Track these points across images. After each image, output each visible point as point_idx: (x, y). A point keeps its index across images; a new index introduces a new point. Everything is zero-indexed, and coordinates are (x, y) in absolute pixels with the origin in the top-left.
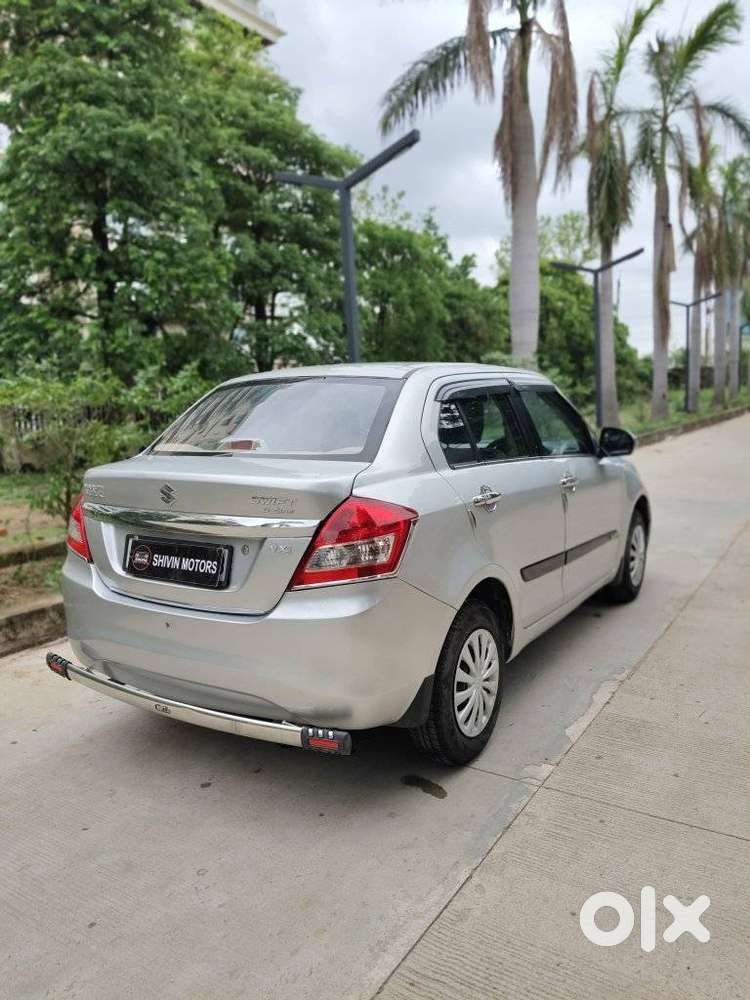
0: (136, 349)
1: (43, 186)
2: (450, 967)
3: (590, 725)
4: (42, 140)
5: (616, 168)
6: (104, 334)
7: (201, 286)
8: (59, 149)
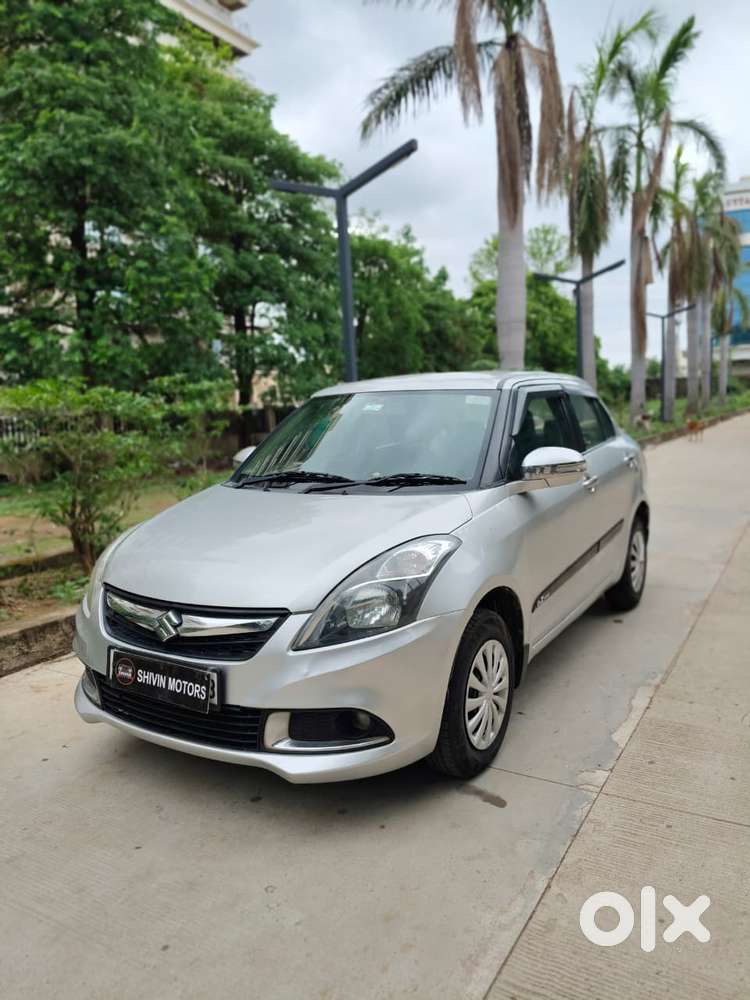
0: (118, 359)
1: (21, 193)
2: (549, 980)
3: (635, 731)
4: (21, 146)
5: (597, 182)
6: (85, 344)
7: (182, 296)
8: (38, 155)
